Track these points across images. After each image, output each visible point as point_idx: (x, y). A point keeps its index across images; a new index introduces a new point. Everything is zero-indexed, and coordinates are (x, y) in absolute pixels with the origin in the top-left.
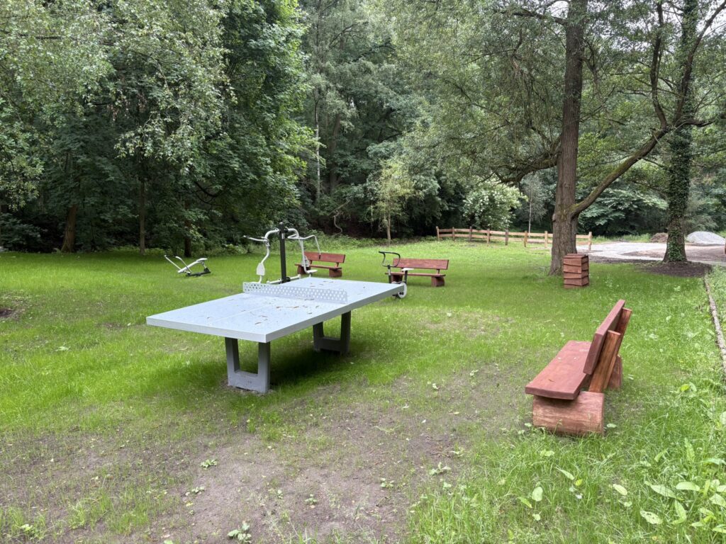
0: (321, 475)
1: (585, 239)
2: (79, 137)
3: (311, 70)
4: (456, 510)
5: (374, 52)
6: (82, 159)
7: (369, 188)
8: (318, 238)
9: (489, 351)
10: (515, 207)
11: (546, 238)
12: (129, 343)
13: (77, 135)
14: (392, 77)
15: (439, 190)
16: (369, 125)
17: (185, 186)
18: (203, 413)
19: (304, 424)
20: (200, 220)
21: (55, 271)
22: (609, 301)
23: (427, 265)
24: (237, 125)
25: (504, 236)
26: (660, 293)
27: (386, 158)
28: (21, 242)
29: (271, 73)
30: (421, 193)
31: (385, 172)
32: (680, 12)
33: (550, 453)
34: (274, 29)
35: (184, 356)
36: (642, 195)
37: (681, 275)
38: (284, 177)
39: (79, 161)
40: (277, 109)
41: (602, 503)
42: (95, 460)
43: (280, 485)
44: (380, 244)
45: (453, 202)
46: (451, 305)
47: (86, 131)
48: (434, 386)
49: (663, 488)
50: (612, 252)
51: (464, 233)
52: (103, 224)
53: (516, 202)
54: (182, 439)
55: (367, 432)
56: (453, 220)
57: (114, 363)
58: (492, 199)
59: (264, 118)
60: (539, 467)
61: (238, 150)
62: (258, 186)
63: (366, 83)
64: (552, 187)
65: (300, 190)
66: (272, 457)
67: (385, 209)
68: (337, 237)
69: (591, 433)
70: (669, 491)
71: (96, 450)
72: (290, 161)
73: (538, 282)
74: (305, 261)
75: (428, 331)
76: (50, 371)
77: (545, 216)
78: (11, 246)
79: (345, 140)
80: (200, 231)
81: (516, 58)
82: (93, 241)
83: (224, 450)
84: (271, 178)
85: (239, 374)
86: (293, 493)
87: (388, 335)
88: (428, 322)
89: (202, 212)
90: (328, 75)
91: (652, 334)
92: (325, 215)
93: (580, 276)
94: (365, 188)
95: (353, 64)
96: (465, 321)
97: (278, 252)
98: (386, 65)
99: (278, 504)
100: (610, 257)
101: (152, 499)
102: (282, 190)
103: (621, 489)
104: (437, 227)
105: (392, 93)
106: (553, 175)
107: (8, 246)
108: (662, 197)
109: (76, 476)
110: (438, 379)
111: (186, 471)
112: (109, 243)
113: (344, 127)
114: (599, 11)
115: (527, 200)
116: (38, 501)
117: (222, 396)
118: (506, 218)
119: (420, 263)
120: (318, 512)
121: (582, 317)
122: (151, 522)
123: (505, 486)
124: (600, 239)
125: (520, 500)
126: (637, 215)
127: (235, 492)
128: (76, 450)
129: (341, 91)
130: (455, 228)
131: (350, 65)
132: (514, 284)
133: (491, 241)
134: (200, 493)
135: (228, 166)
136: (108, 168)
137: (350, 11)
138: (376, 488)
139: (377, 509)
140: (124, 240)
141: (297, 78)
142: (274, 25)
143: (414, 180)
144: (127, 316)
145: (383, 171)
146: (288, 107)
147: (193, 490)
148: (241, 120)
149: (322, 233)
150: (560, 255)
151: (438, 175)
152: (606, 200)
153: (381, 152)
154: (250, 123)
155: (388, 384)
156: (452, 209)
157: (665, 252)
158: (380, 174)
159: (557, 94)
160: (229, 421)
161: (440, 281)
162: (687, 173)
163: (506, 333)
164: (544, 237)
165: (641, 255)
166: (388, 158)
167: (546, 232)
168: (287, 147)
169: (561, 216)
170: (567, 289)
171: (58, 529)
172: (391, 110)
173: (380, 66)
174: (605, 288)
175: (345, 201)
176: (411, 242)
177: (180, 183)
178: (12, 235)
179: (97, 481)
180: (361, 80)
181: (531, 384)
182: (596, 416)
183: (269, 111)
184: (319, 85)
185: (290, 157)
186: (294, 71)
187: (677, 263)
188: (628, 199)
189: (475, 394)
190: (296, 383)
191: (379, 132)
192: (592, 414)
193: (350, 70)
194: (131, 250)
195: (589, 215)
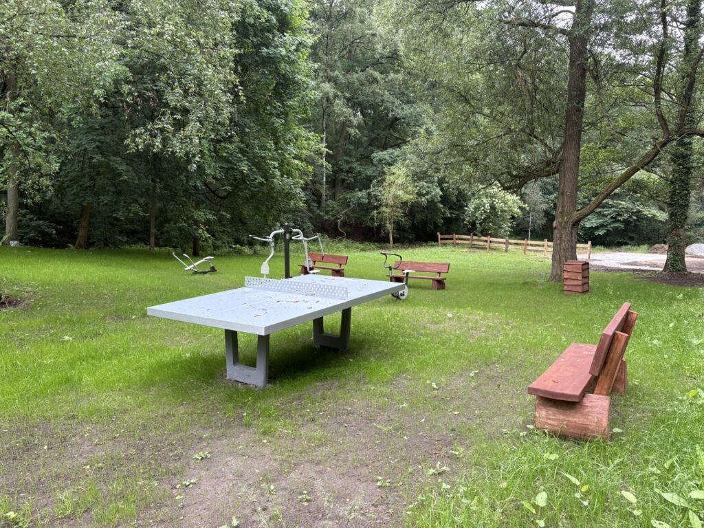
0: (316, 472)
1: (583, 248)
2: (95, 137)
3: (320, 79)
4: (455, 512)
5: (381, 63)
6: (98, 158)
7: (373, 193)
8: (322, 241)
9: (489, 352)
10: (516, 216)
11: (546, 246)
12: (132, 335)
13: (93, 135)
14: (398, 86)
15: (441, 197)
16: (374, 133)
17: (195, 187)
18: (200, 405)
19: (301, 419)
20: (209, 220)
21: (67, 265)
22: (610, 308)
23: (428, 269)
24: (247, 130)
25: (504, 243)
26: (662, 300)
27: (390, 164)
28: (37, 238)
29: (281, 80)
30: (423, 199)
31: (389, 178)
32: (682, 26)
33: (554, 457)
34: (285, 38)
35: (184, 348)
36: (641, 206)
37: (681, 284)
38: (290, 181)
39: (95, 160)
40: (286, 114)
41: (610, 511)
42: (87, 448)
43: (274, 481)
44: (383, 248)
45: (455, 210)
46: (452, 307)
47: (102, 132)
48: (434, 385)
49: (676, 497)
50: (612, 261)
51: (465, 239)
52: (116, 222)
53: (516, 210)
54: (178, 429)
55: (365, 429)
56: (454, 227)
57: (115, 354)
58: (493, 207)
59: (273, 123)
60: (543, 471)
61: (248, 153)
62: (265, 189)
63: (373, 92)
64: (552, 197)
65: (306, 195)
66: (267, 452)
67: (388, 215)
68: (340, 241)
69: (597, 437)
70: (682, 500)
71: (90, 440)
72: (297, 165)
73: (538, 288)
74: (309, 261)
75: (428, 332)
76: (52, 360)
77: (544, 225)
78: (27, 241)
79: (351, 147)
80: (207, 230)
81: (520, 67)
82: (106, 239)
83: (218, 443)
84: (278, 181)
85: (237, 368)
86: (286, 489)
87: (388, 334)
88: (428, 322)
89: (210, 213)
90: (336, 84)
91: (656, 340)
92: (329, 220)
93: (580, 283)
94: (369, 194)
95: (361, 73)
96: (466, 322)
97: (283, 254)
98: (392, 75)
99: (270, 499)
100: (609, 266)
101: (142, 490)
102: (289, 193)
103: (630, 496)
104: (438, 233)
105: (397, 102)
106: (553, 185)
107: (23, 241)
108: (662, 209)
109: (68, 464)
110: (438, 378)
111: (179, 463)
112: (121, 241)
113: (350, 135)
114: (603, 22)
115: (528, 209)
116: (27, 488)
117: (220, 388)
118: (506, 226)
119: (422, 266)
120: (311, 510)
121: (583, 322)
122: (138, 513)
123: (506, 489)
124: (598, 249)
125: (523, 505)
126: (636, 226)
127: (227, 486)
128: (71, 438)
129: (348, 100)
130: (456, 234)
131: (357, 75)
132: (514, 289)
133: (491, 248)
134: (191, 486)
135: (237, 169)
136: (122, 168)
137: (359, 24)
138: (372, 487)
139: (372, 509)
140: (135, 239)
141: (306, 86)
142: (285, 34)
143: (417, 186)
144: (132, 309)
145: (387, 177)
146: (297, 113)
147: (184, 483)
148: (251, 126)
149: (327, 236)
150: (560, 262)
151: (441, 182)
152: (606, 211)
153: (385, 159)
154: (259, 128)
155: (387, 382)
156: (454, 215)
157: (665, 263)
158: (384, 180)
159: (561, 103)
160: (225, 413)
161: (440, 284)
162: (688, 184)
163: (507, 335)
164: (543, 246)
165: (641, 265)
166: (392, 165)
167: (546, 240)
168: (294, 151)
169: (562, 223)
170: (567, 295)
171: (43, 518)
172: (396, 119)
173: (387, 76)
174: (606, 295)
175: (349, 206)
176: (412, 247)
177: (190, 184)
178: (28, 230)
179: (88, 470)
180: (368, 90)
181: (534, 385)
182: (601, 420)
183: (278, 116)
184: (328, 93)
185: (296, 162)
186: (304, 79)
187: (676, 272)
188: (627, 210)
189: (476, 395)
190: (294, 378)
191: (384, 140)
192: (598, 418)
193: (358, 79)
194: (142, 248)
195: (588, 225)
